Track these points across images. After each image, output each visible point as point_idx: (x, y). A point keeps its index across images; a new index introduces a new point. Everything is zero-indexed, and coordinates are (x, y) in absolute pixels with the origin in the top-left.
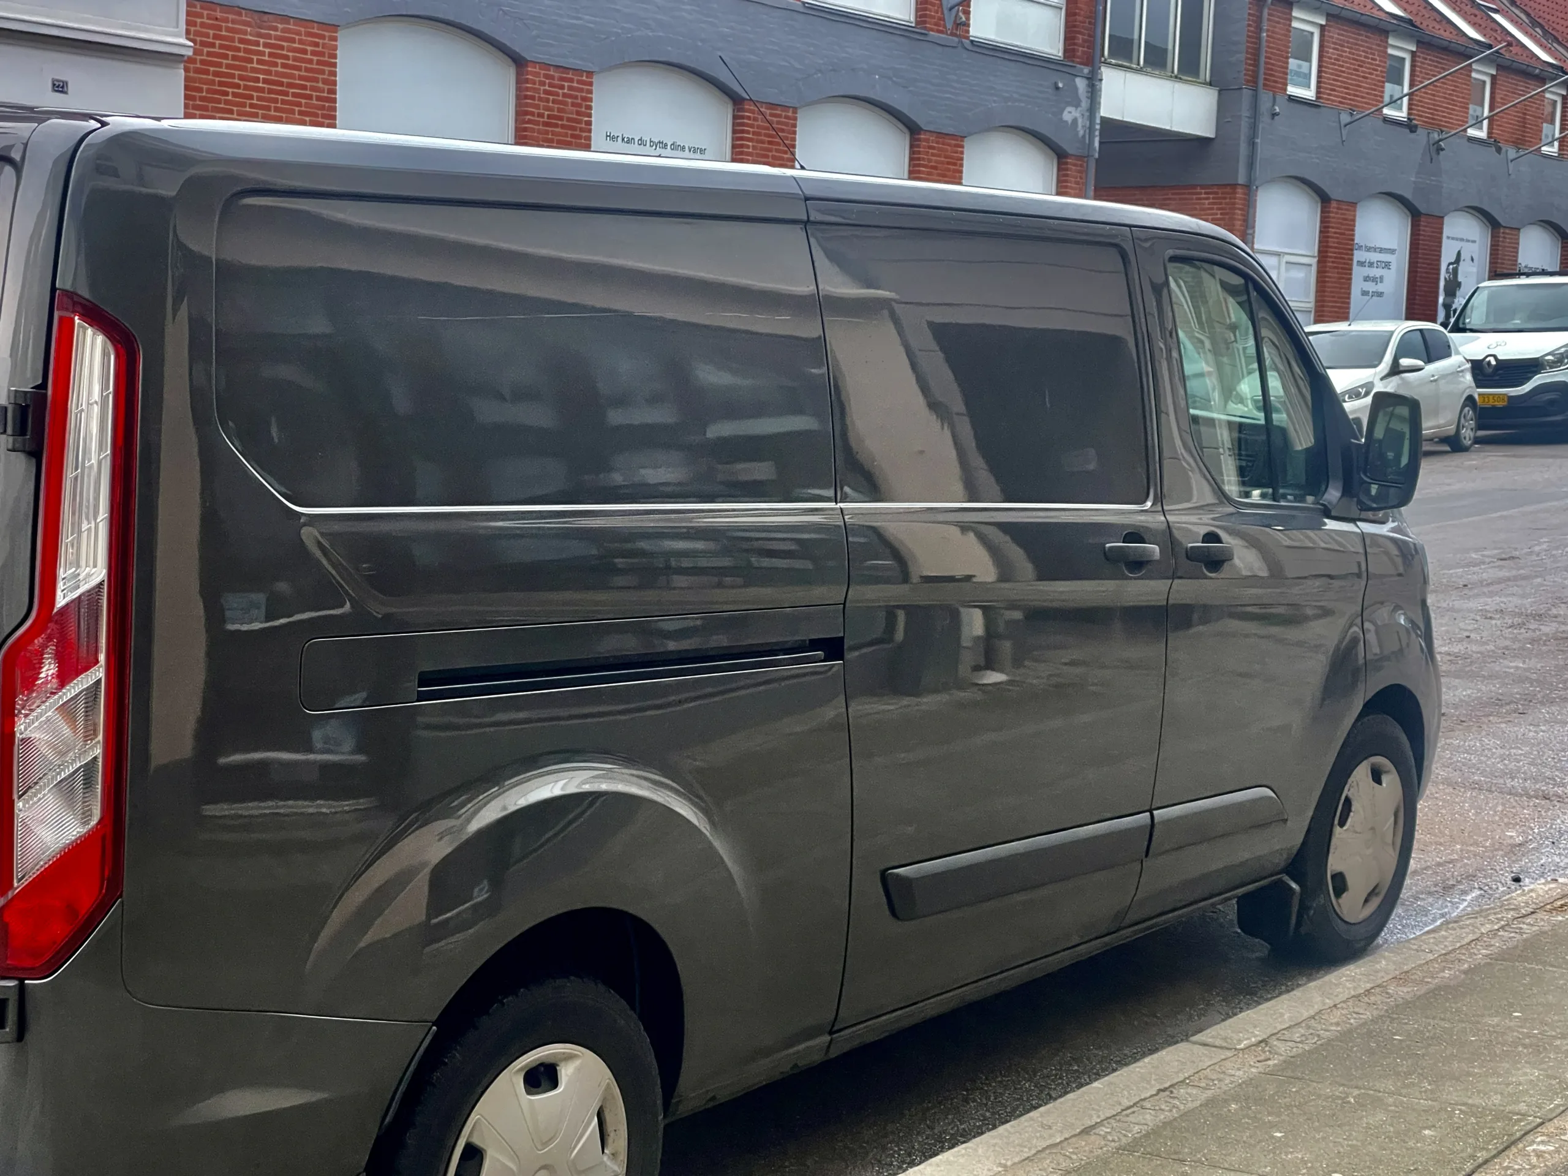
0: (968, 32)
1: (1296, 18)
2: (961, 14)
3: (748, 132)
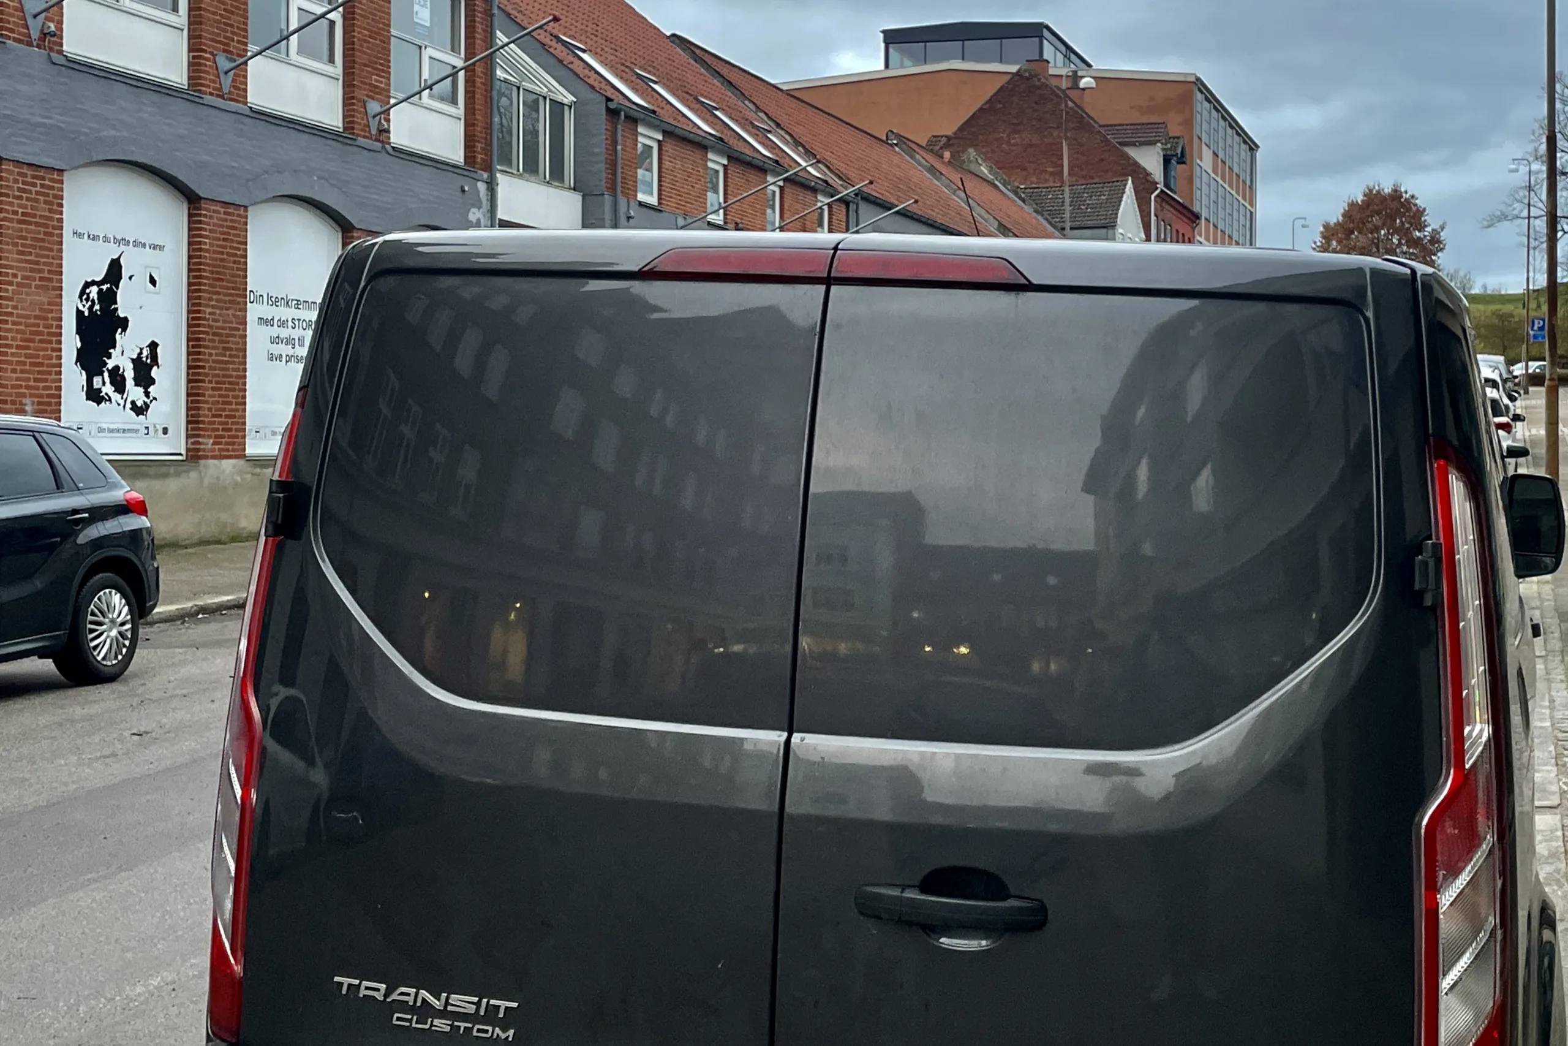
0: (389, 138)
1: (642, 134)
2: (383, 121)
3: (205, 230)
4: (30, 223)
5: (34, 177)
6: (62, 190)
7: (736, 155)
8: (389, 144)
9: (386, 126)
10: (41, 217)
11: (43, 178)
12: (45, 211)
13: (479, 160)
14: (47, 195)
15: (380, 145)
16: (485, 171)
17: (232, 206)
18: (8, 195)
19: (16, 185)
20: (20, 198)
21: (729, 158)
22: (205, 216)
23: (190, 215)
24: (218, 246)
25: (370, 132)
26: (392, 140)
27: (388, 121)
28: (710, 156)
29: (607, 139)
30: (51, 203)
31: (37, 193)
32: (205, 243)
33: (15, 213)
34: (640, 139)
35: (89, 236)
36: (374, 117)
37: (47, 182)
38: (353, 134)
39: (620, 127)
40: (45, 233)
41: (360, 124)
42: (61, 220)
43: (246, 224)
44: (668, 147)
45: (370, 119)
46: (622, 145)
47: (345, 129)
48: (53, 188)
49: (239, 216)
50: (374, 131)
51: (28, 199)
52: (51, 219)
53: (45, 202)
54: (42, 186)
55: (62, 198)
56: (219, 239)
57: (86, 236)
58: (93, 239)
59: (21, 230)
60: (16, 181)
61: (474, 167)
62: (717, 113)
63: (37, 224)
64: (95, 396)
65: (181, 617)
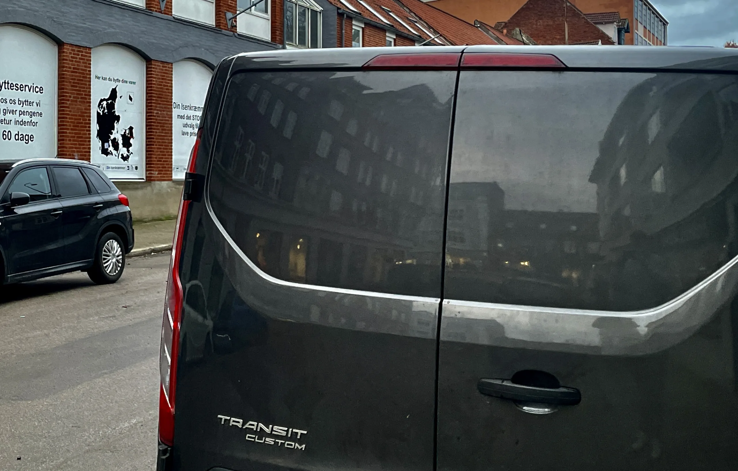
0: (236, 30)
1: (355, 25)
2: (233, 22)
3: (154, 74)
4: (76, 72)
5: (79, 51)
6: (90, 57)
7: (400, 33)
8: (236, 32)
9: (235, 24)
10: (82, 70)
11: (82, 52)
12: (83, 67)
13: (278, 39)
14: (84, 59)
15: (232, 33)
16: (280, 44)
17: (165, 63)
18: (66, 60)
19: (70, 55)
20: (72, 61)
21: (397, 35)
22: (154, 68)
23: (147, 68)
24: (160, 82)
25: (228, 27)
26: (238, 31)
27: (236, 21)
28: (387, 34)
29: (338, 27)
30: (86, 63)
31: (80, 59)
32: (154, 81)
33: (70, 68)
34: (354, 27)
35: (102, 78)
36: (230, 20)
37: (84, 54)
38: (220, 28)
39: (344, 22)
40: (83, 77)
41: (223, 23)
42: (90, 71)
43: (172, 71)
44: (367, 31)
45: (228, 21)
46: (345, 30)
47: (216, 26)
48: (86, 56)
49: (169, 68)
50: (229, 27)
51: (75, 61)
52: (86, 70)
53: (83, 63)
54: (82, 55)
55: (90, 60)
56: (159, 79)
57: (101, 78)
58: (104, 80)
59: (73, 76)
60: (71, 53)
61: (275, 43)
62: (391, 14)
63: (79, 73)
64: (105, 152)
65: (144, 254)
